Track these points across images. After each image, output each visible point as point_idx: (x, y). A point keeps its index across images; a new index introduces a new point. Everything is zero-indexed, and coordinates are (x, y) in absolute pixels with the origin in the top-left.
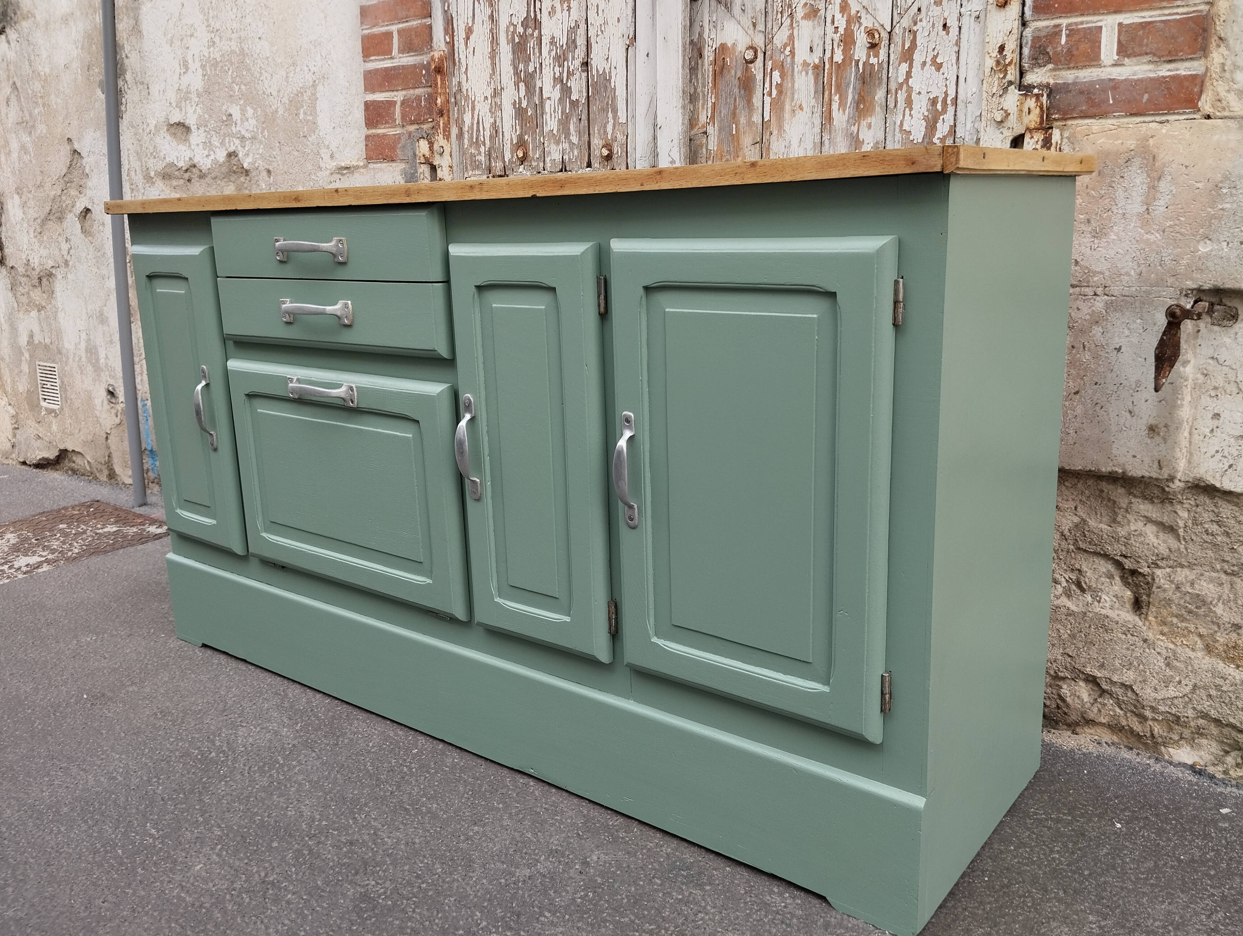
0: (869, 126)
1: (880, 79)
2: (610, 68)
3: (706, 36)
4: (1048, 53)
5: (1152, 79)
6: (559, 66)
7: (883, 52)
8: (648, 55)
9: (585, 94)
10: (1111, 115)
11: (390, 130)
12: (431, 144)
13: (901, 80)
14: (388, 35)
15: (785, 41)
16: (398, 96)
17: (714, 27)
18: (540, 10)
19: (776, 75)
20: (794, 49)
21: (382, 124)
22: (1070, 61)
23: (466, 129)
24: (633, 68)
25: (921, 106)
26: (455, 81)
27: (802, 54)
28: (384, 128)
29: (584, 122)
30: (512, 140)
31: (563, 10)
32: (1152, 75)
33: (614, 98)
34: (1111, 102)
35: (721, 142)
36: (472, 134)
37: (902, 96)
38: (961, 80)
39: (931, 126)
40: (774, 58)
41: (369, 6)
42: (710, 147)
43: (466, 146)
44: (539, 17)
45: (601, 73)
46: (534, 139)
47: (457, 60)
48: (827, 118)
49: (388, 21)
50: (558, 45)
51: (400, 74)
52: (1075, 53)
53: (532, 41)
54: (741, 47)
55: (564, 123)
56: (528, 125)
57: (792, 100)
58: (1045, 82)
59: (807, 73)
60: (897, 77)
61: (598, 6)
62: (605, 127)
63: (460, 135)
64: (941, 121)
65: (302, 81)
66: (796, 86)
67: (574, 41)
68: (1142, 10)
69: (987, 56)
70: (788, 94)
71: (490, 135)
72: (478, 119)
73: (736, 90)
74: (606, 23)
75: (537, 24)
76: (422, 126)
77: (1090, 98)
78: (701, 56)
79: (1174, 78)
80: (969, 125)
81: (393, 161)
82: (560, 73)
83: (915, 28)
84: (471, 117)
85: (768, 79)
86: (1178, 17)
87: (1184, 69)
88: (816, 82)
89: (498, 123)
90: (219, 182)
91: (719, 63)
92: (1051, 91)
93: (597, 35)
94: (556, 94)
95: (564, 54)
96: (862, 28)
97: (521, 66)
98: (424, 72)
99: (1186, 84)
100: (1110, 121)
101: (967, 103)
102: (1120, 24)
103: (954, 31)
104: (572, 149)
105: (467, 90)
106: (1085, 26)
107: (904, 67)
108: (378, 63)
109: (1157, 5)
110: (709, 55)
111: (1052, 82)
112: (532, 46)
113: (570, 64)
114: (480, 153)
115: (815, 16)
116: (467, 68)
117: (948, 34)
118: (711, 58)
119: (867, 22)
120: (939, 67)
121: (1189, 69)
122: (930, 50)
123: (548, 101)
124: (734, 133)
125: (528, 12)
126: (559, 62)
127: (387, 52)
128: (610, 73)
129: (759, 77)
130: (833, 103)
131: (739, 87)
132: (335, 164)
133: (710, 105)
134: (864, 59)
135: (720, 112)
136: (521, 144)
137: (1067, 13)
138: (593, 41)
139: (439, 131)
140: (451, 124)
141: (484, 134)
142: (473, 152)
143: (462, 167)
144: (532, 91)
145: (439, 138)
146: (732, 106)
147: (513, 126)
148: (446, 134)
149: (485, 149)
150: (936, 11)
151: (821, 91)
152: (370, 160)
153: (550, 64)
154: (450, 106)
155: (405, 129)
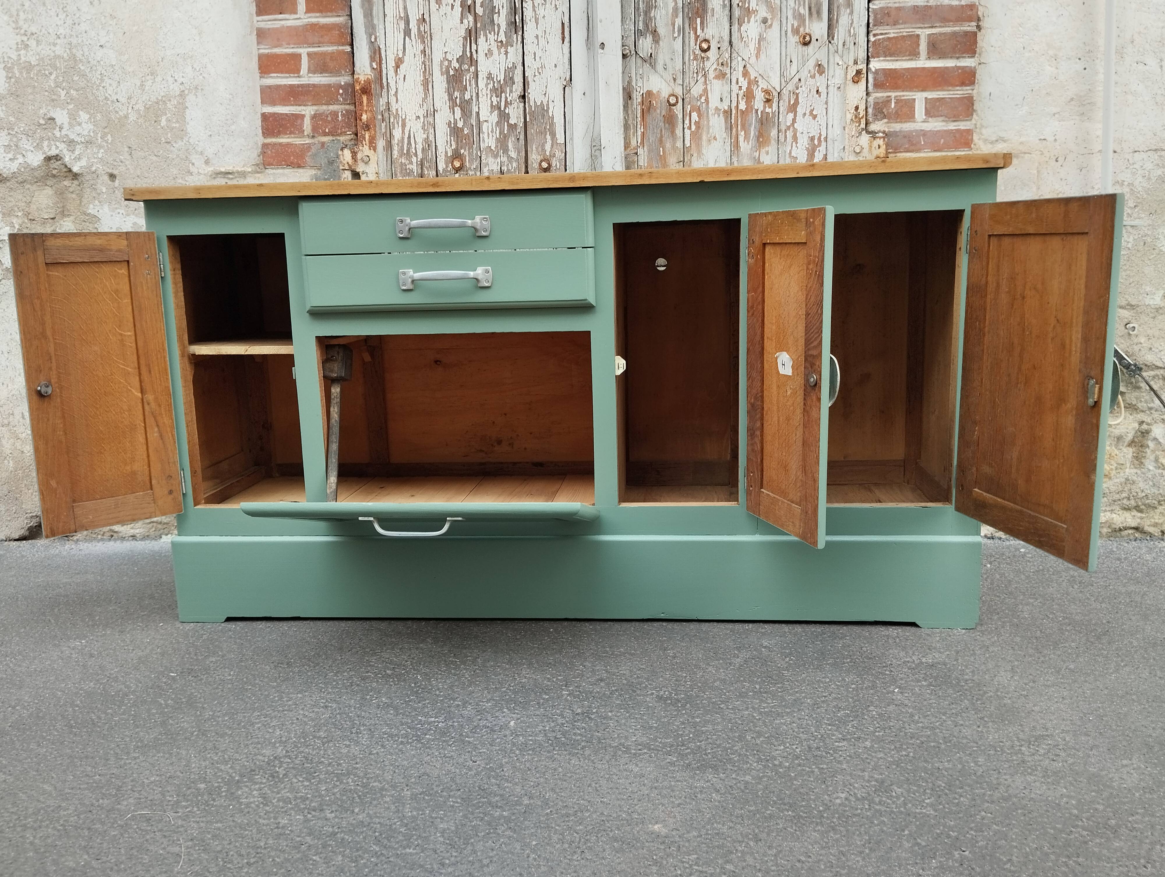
0: (767, 153)
1: (774, 122)
2: (548, 101)
3: (634, 84)
4: (883, 113)
5: (945, 131)
6: (497, 97)
7: (775, 105)
8: (584, 94)
9: (523, 120)
10: (923, 151)
11: (295, 139)
12: (354, 154)
13: (788, 124)
14: (297, 57)
15: (701, 92)
16: (308, 111)
17: (641, 78)
18: (477, 51)
19: (694, 116)
20: (708, 98)
21: (287, 134)
22: (897, 118)
23: (395, 142)
24: (570, 103)
25: (803, 142)
26: (383, 101)
27: (714, 102)
28: (288, 138)
29: (522, 141)
30: (446, 152)
31: (500, 53)
32: (945, 128)
33: (552, 124)
34: (923, 143)
35: (650, 159)
36: (403, 146)
37: (790, 134)
38: (830, 126)
39: (811, 154)
40: (692, 103)
41: (269, 29)
42: (641, 163)
43: (395, 157)
44: (475, 56)
45: (539, 104)
46: (470, 153)
47: (385, 84)
48: (736, 146)
49: (294, 44)
50: (495, 80)
51: (311, 91)
52: (900, 113)
53: (469, 75)
54: (665, 94)
55: (502, 142)
56: (464, 141)
57: (708, 133)
58: (882, 130)
59: (719, 116)
60: (786, 122)
61: (535, 54)
62: (543, 145)
63: (389, 146)
64: (817, 151)
65: (165, 90)
66: (711, 124)
67: (512, 79)
68: (938, 90)
69: (848, 112)
70: (705, 129)
71: (423, 149)
72: (409, 134)
73: (662, 124)
74: (543, 67)
75: (473, 61)
76: (338, 138)
77: (910, 140)
78: (630, 98)
79: (958, 130)
80: (836, 155)
81: (299, 167)
82: (498, 102)
83: (797, 91)
84: (401, 132)
85: (688, 118)
86: (958, 96)
87: (963, 125)
88: (726, 122)
89: (431, 137)
90: (29, 186)
91: (646, 103)
92: (886, 135)
93: (535, 76)
94: (494, 118)
95: (501, 88)
96: (760, 88)
97: (457, 94)
98: (341, 91)
99: (965, 134)
101: (834, 141)
102: (926, 98)
103: (824, 95)
104: (511, 162)
105: (397, 110)
106: (905, 98)
107: (791, 116)
108: (280, 80)
109: (946, 88)
110: (637, 98)
111: (887, 130)
112: (468, 78)
113: (508, 95)
114: (412, 163)
115: (724, 78)
116: (396, 92)
117: (820, 96)
118: (639, 100)
119: (763, 84)
120: (814, 117)
121: (965, 126)
122: (808, 106)
123: (485, 123)
124: (661, 154)
125: (464, 51)
126: (496, 93)
127: (296, 70)
128: (548, 105)
129: (680, 116)
130: (740, 137)
131: (664, 122)
132: (212, 169)
133: (639, 133)
134: (761, 108)
135: (649, 139)
136: (457, 156)
137: (894, 89)
138: (530, 79)
139: (364, 143)
140: (377, 137)
141: (416, 147)
142: (403, 162)
143: (390, 174)
144: (468, 114)
145: (364, 149)
146: (659, 136)
147: (447, 142)
148: (373, 146)
149: (417, 160)
150: (811, 81)
151: (730, 128)
152: (268, 165)
153: (487, 95)
154: (377, 122)
155: (316, 139)
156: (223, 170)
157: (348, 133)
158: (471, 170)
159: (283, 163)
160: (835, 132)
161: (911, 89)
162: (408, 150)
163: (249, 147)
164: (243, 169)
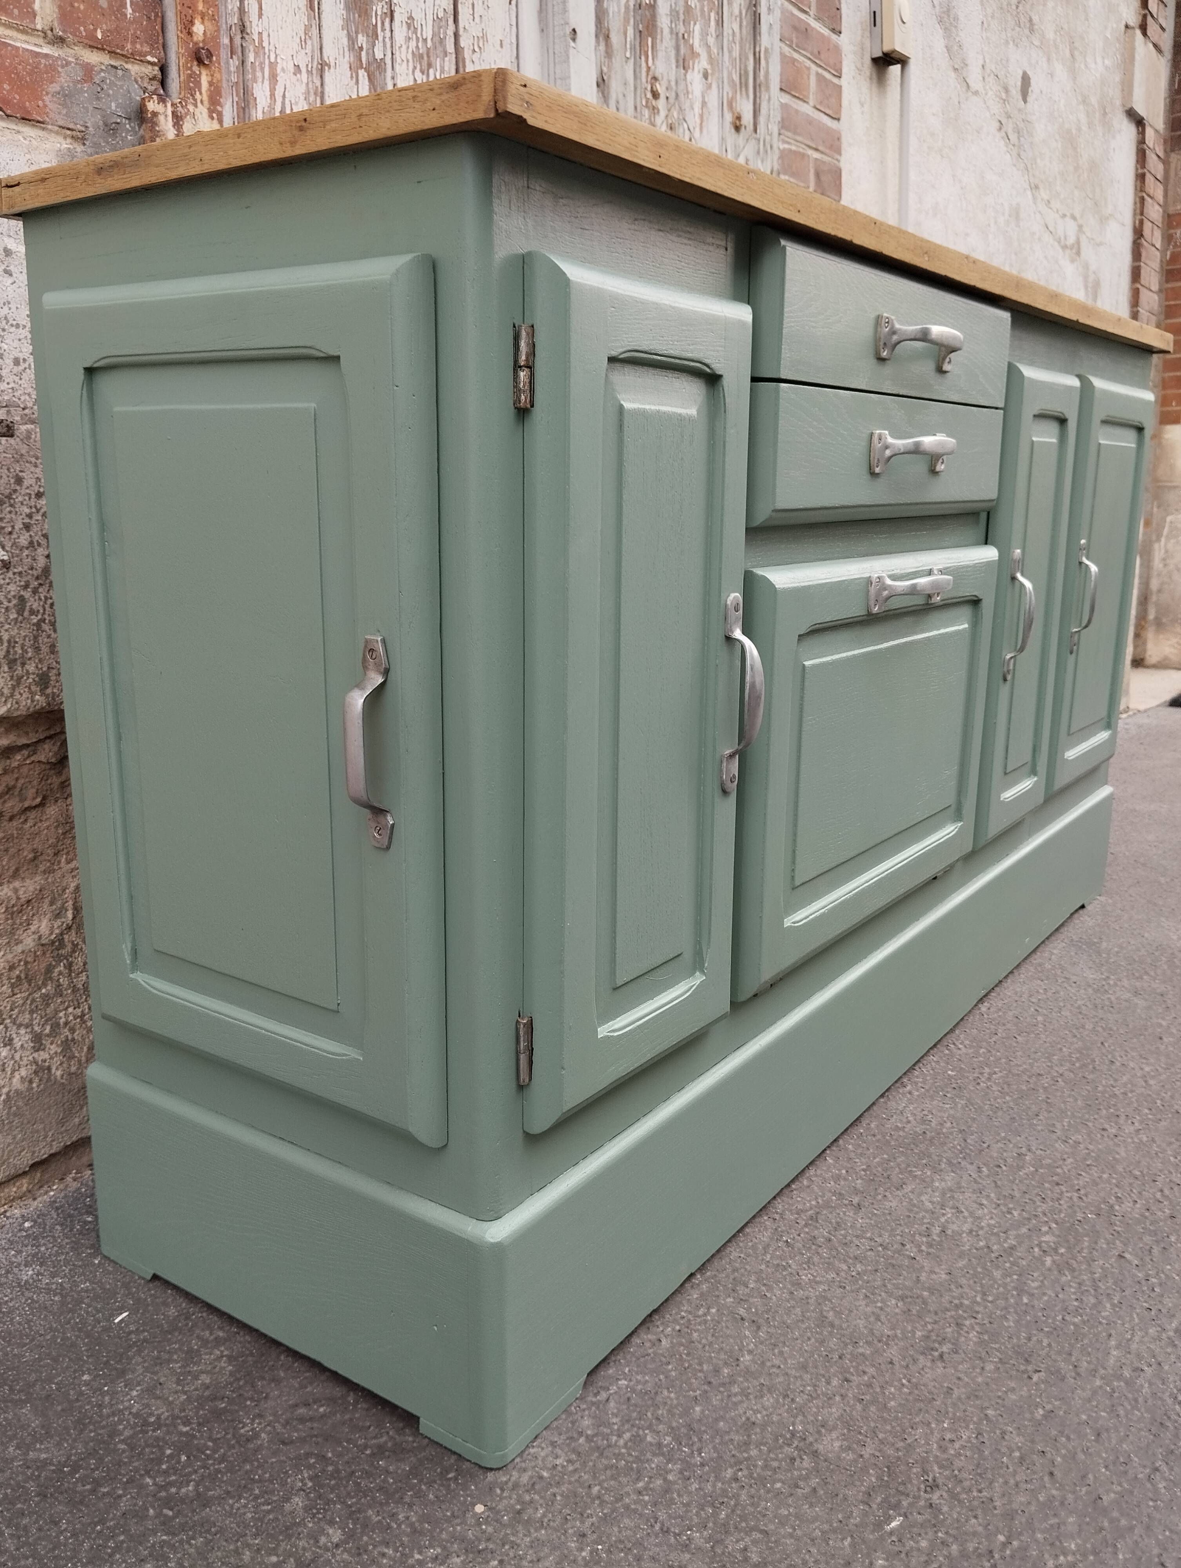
11: (11, 32)
50: (421, 35)
67: (442, 43)
74: (484, 37)
76: (128, 66)
81: (28, 119)
93: (473, 51)
95: (429, 56)
97: (361, 40)
105: (259, 34)
112: (378, 12)
126: (422, 65)
139: (197, 97)
140: (223, 91)
148: (214, 108)
153: (408, 61)
155: (68, 51)
157: (149, 58)
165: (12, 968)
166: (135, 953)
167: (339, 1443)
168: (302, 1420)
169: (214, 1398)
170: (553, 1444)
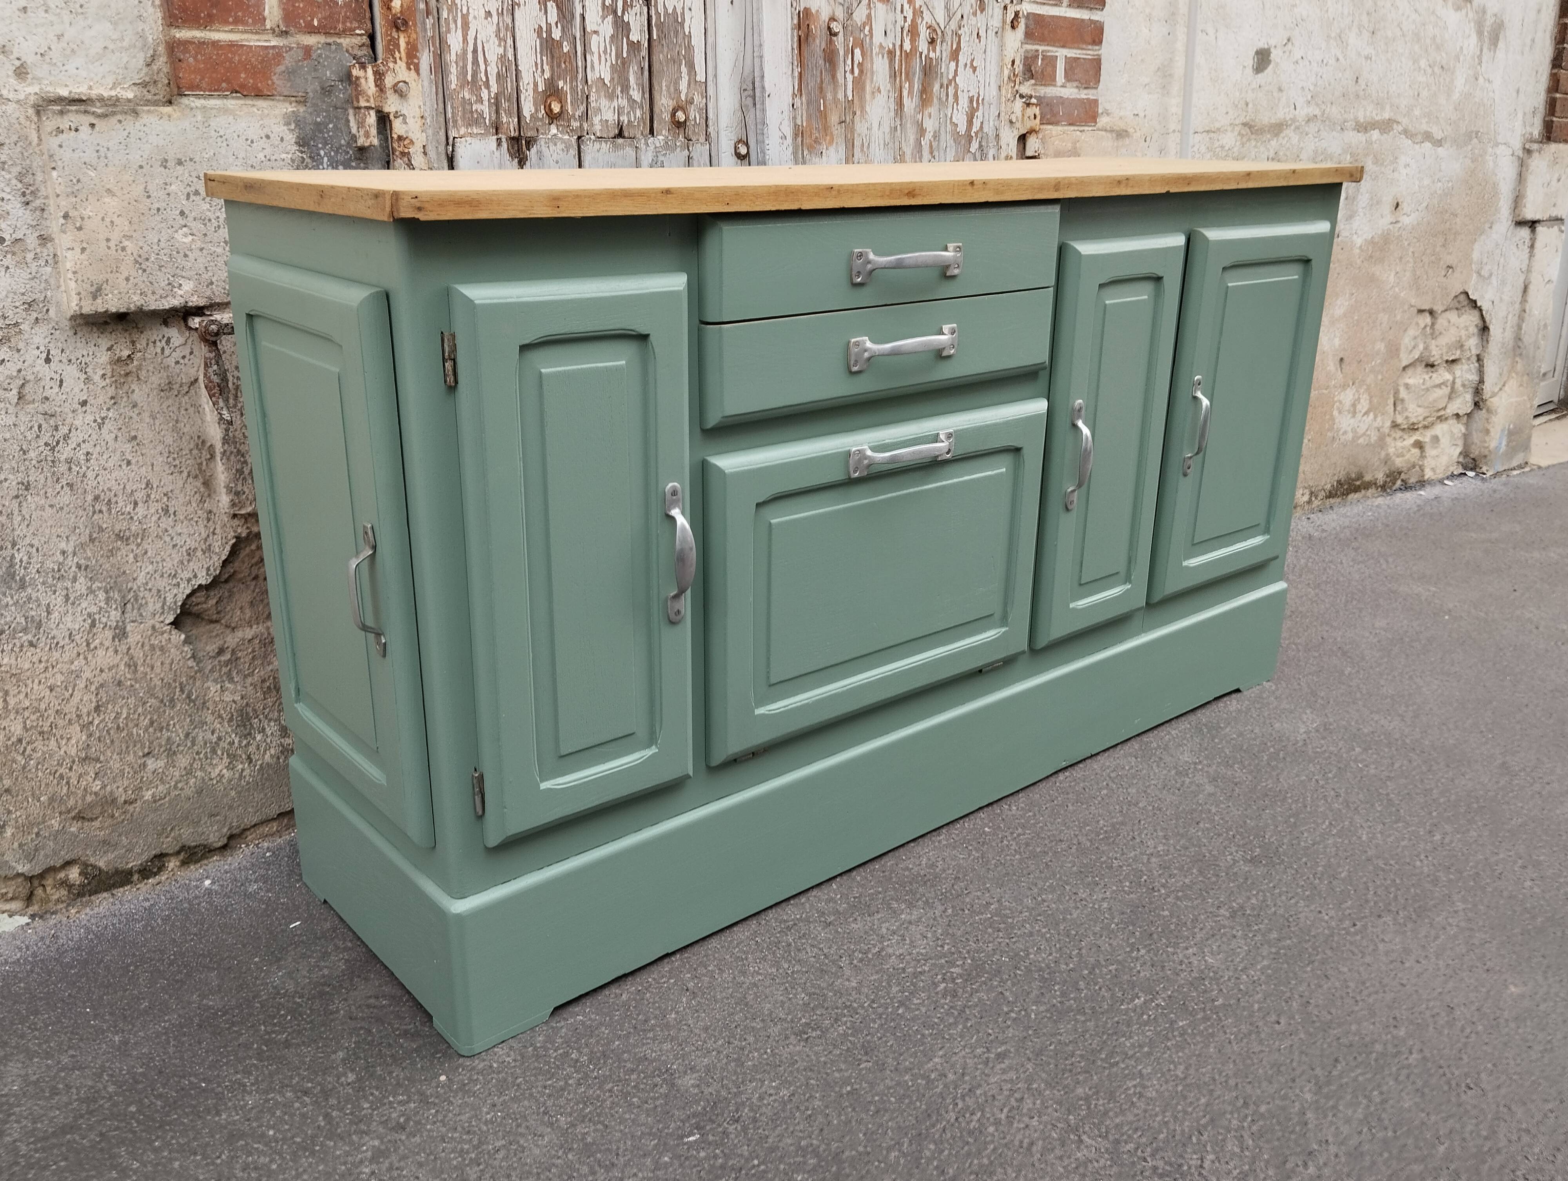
1: (937, 73)
2: (683, 9)
4: (1031, 71)
5: (1079, 100)
7: (938, 49)
8: (732, 3)
9: (647, 36)
10: (1060, 123)
11: (249, 36)
12: (378, 77)
13: (950, 77)
15: (864, 19)
20: (872, 29)
21: (226, 22)
22: (1042, 79)
23: (452, 57)
24: (713, 16)
25: (964, 102)
27: (878, 38)
28: (231, 31)
29: (646, 71)
30: (536, 85)
32: (1079, 97)
33: (689, 48)
34: (1061, 113)
35: (809, 115)
36: (465, 67)
37: (951, 90)
38: (987, 84)
39: (970, 120)
40: (854, 34)
43: (453, 86)
45: (670, 11)
46: (574, 89)
48: (900, 103)
52: (1044, 73)
54: (825, 16)
55: (620, 73)
56: (563, 66)
57: (872, 81)
59: (883, 57)
60: (948, 73)
62: (677, 83)
63: (440, 68)
64: (976, 116)
66: (875, 68)
68: (1075, 48)
69: (1005, 68)
70: (868, 75)
71: (498, 74)
72: (475, 44)
73: (821, 62)
76: (341, 41)
79: (1088, 99)
80: (991, 123)
81: (259, 95)
83: (960, 32)
84: (461, 39)
85: (850, 56)
86: (1090, 57)
87: (1091, 94)
88: (890, 67)
89: (510, 54)
91: (804, 28)
92: (1038, 101)
94: (607, 28)
96: (924, 23)
100: (1059, 128)
101: (990, 104)
102: (1065, 56)
103: (983, 41)
104: (633, 108)
106: (1050, 54)
109: (1081, 46)
114: (480, 100)
117: (980, 42)
118: (796, 22)
119: (928, 18)
120: (974, 69)
122: (969, 54)
123: (594, 36)
124: (822, 107)
128: (683, 14)
129: (842, 53)
130: (903, 90)
131: (824, 60)
132: (35, 89)
133: (796, 73)
134: (925, 52)
135: (808, 83)
136: (552, 91)
137: (1041, 41)
139: (397, 55)
140: (419, 46)
141: (486, 71)
142: (467, 96)
143: (442, 119)
144: (569, 17)
145: (397, 67)
146: (819, 80)
147: (536, 64)
148: (412, 62)
149: (489, 95)
150: (973, 20)
151: (894, 75)
152: (189, 89)
154: (419, 17)
155: (291, 39)
156: (64, 93)
157: (358, 32)
158: (575, 120)
159: (224, 85)
160: (991, 93)
161: (1053, 42)
162: (475, 74)
163: (125, 44)
164: (113, 93)
165: (263, 681)
166: (298, 691)
167: (383, 1024)
168: (369, 1006)
169: (325, 984)
170: (511, 1048)
